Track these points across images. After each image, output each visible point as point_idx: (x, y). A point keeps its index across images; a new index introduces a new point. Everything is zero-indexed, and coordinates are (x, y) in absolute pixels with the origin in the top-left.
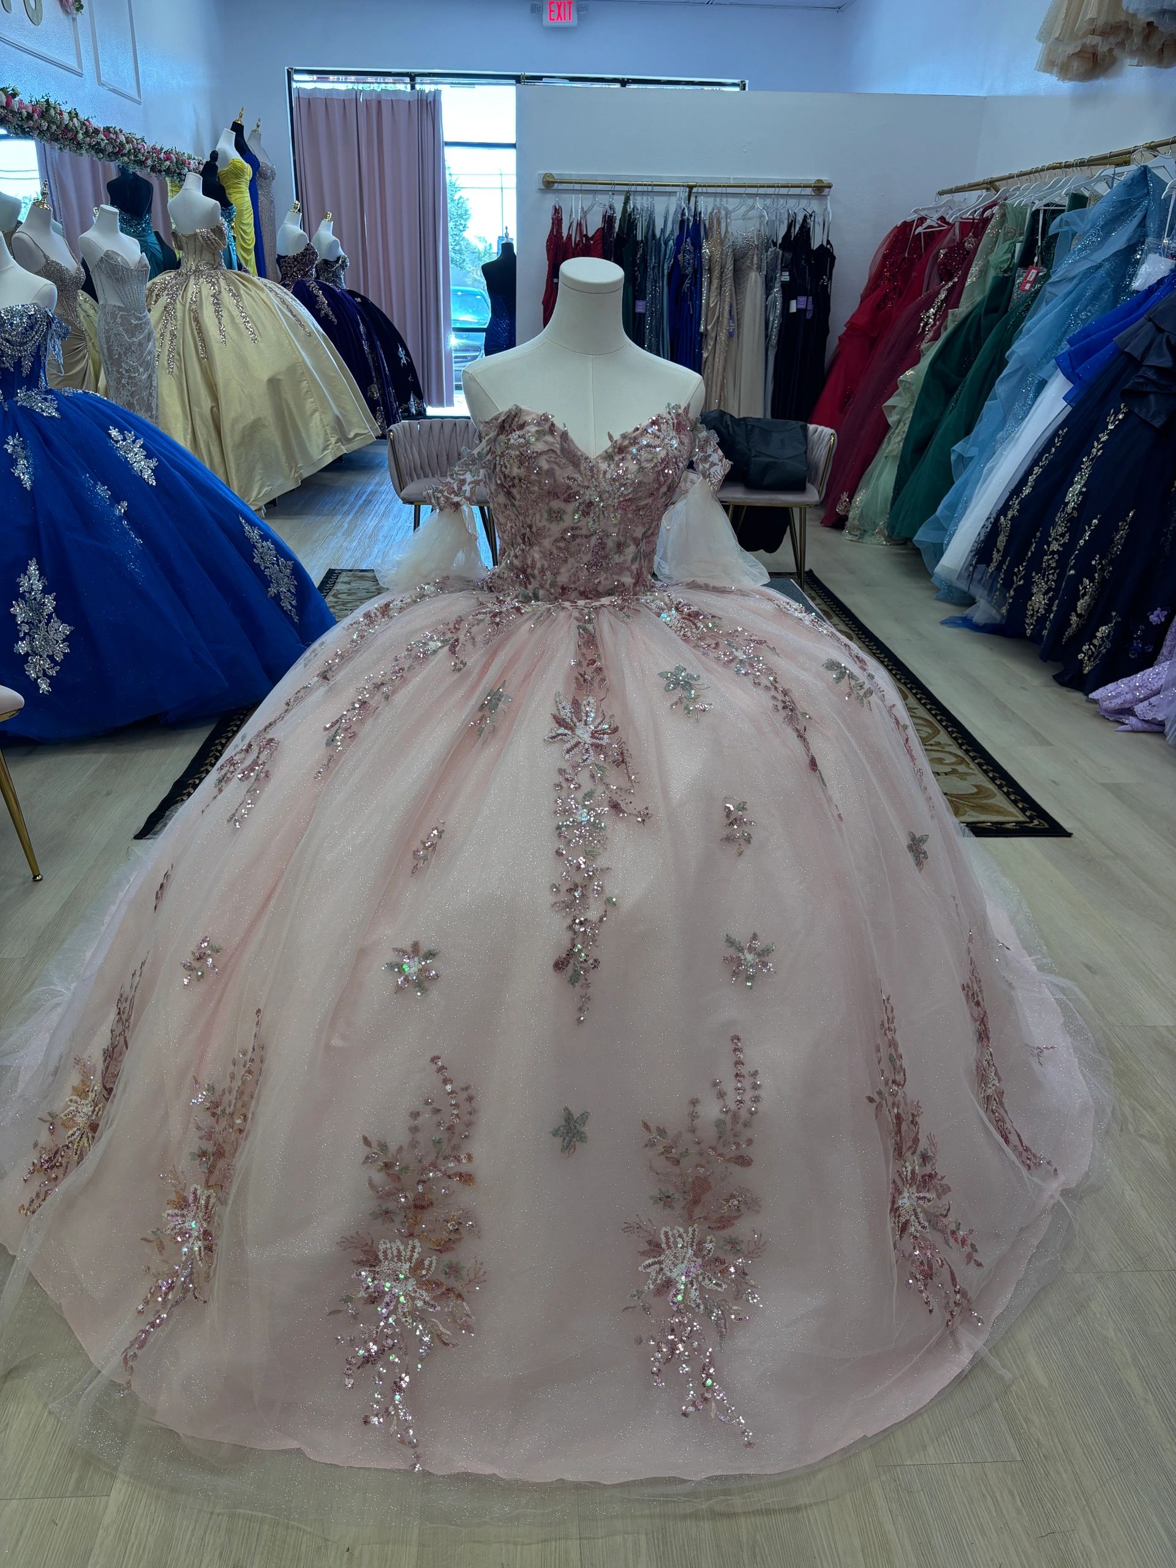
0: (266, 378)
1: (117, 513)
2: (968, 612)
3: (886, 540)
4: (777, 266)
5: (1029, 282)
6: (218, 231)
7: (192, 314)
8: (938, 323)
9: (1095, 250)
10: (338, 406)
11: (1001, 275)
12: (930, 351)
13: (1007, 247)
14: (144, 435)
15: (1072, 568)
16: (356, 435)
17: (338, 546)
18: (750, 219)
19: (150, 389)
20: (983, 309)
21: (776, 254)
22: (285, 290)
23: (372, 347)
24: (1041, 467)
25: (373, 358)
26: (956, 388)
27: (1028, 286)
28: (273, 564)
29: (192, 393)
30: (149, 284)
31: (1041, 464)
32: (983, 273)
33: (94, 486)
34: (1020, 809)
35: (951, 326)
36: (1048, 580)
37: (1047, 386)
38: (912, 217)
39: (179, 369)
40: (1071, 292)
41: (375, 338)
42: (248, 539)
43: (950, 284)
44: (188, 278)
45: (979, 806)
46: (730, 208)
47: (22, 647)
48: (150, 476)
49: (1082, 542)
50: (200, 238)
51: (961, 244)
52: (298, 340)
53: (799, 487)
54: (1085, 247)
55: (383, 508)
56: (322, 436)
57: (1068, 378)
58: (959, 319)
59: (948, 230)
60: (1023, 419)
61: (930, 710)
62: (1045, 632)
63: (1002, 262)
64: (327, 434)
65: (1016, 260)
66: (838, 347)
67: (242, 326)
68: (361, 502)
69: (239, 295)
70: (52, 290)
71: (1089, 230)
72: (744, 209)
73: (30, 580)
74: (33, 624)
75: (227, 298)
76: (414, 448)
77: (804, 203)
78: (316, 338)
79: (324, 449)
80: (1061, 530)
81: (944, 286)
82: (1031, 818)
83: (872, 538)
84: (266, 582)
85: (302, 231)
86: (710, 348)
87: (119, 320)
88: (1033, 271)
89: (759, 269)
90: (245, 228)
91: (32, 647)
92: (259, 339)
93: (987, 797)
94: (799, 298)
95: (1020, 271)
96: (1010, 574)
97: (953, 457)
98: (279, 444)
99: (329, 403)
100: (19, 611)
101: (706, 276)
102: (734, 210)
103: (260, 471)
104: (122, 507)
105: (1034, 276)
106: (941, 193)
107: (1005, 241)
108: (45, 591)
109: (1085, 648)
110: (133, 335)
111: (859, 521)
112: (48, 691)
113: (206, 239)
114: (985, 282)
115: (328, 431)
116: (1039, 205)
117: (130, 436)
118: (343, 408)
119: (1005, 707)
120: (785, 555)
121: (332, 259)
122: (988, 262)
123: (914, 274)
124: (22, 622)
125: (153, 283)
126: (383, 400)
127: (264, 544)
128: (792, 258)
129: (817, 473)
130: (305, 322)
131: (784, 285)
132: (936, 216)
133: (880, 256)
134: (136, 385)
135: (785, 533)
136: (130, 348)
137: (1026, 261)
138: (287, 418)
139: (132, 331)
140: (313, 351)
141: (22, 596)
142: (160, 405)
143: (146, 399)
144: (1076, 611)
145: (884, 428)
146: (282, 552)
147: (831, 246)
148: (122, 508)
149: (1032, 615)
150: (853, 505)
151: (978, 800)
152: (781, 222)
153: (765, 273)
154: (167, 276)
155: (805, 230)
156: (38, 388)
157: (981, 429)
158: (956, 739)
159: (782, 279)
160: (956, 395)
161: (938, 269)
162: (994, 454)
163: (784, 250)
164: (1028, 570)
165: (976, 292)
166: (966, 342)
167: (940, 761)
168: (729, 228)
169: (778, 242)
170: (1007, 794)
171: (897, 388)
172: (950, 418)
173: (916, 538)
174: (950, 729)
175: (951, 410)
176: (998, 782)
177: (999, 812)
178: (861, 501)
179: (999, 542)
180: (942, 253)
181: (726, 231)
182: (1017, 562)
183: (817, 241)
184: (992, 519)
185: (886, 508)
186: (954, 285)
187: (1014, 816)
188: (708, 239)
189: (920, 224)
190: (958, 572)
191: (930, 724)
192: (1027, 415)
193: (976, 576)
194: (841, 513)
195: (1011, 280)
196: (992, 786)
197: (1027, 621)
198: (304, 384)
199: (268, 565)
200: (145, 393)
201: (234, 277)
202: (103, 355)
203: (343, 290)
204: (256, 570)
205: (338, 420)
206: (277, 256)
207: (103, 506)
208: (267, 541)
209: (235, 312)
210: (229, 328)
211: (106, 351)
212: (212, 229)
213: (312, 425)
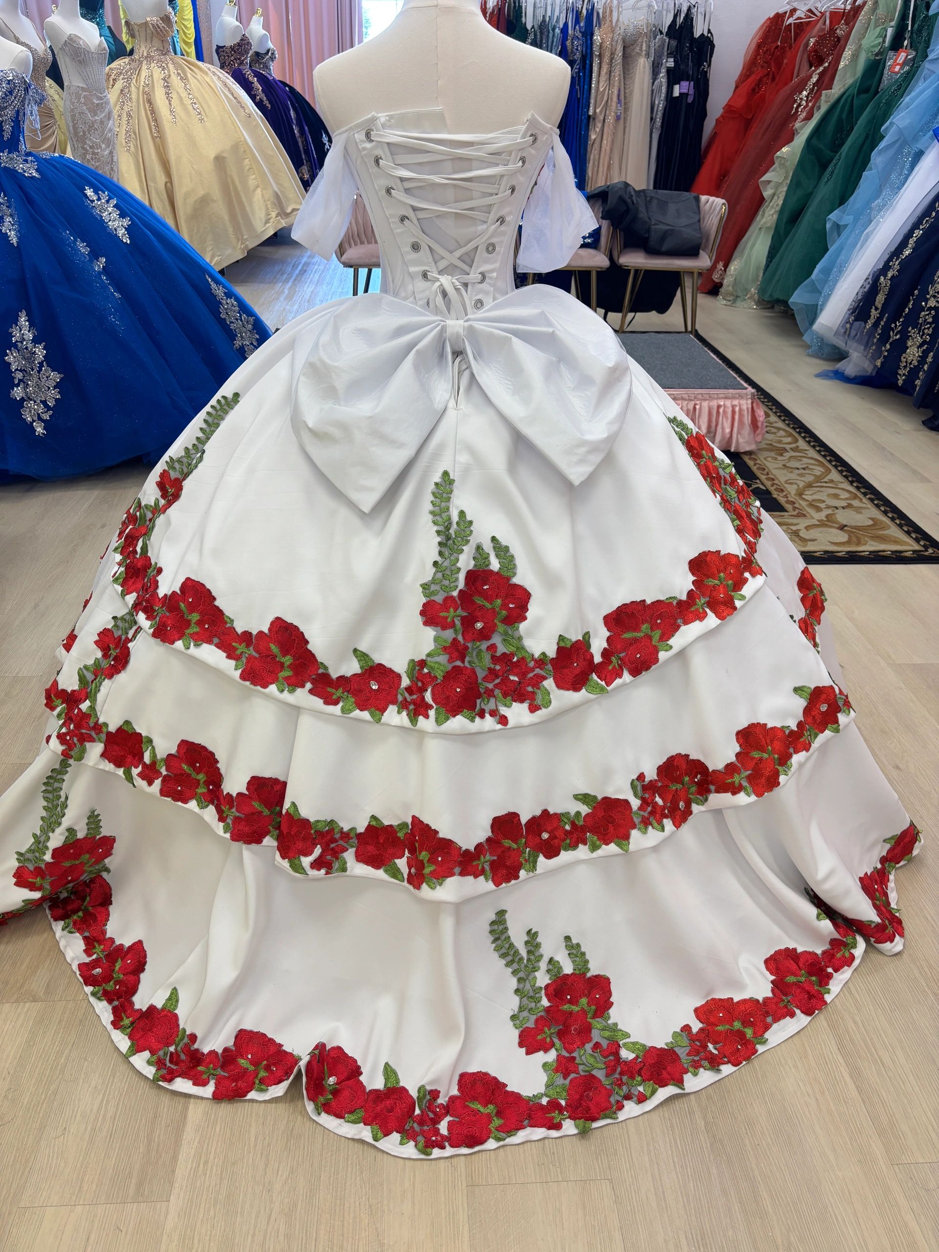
0: (212, 157)
1: (97, 268)
2: (840, 366)
3: (756, 305)
4: (663, 53)
5: (898, 64)
6: (166, 19)
7: (145, 96)
8: (810, 104)
10: (277, 183)
11: (873, 58)
12: (804, 131)
13: (877, 32)
14: (116, 196)
16: (294, 210)
17: (282, 309)
18: (639, 9)
19: (112, 164)
20: (856, 90)
21: (663, 41)
22: (226, 75)
23: (302, 132)
24: (922, 229)
25: (303, 142)
26: (830, 161)
27: (897, 68)
28: (237, 319)
29: (148, 169)
30: (107, 68)
31: (921, 227)
32: (855, 57)
33: (75, 242)
34: (914, 539)
35: (824, 108)
36: (923, 334)
37: (924, 157)
38: (784, 8)
39: (136, 147)
41: (304, 124)
42: (215, 296)
43: (821, 69)
44: (141, 63)
45: (877, 537)
47: (18, 393)
48: (124, 235)
50: (151, 26)
51: (832, 30)
52: (240, 121)
53: (692, 252)
55: (317, 276)
56: (264, 209)
58: (832, 100)
59: (818, 20)
60: (899, 188)
61: (819, 452)
62: (918, 383)
63: (873, 46)
64: (268, 209)
65: (887, 44)
66: (714, 128)
67: (190, 107)
68: (297, 272)
69: (187, 79)
70: (28, 56)
73: (21, 331)
74: (26, 371)
75: (175, 80)
78: (255, 120)
79: (267, 222)
81: (814, 71)
82: (926, 548)
83: (743, 303)
84: (231, 336)
85: (238, 24)
86: (598, 130)
87: (82, 100)
88: (903, 54)
89: (648, 55)
90: (186, 23)
91: (26, 393)
92: (206, 119)
93: (883, 528)
94: (683, 83)
95: (891, 53)
96: (887, 329)
97: (828, 226)
98: (226, 217)
99: (269, 180)
100: (12, 358)
101: (596, 61)
103: (211, 242)
104: (101, 263)
105: (903, 58)
107: (876, 27)
108: (36, 341)
110: (95, 114)
111: (733, 287)
112: (44, 434)
113: (156, 27)
114: (856, 65)
115: (269, 206)
117: (104, 196)
118: (281, 185)
119: (884, 449)
120: (674, 317)
121: (263, 51)
122: (861, 45)
123: (785, 61)
124: (16, 370)
125: (110, 69)
127: (229, 301)
128: (677, 45)
129: (708, 240)
130: (246, 104)
131: (669, 71)
132: (805, 9)
133: (754, 45)
134: (99, 160)
135: (675, 295)
136: (93, 125)
137: (896, 45)
138: (233, 194)
139: (95, 110)
140: (253, 130)
141: (15, 345)
145: (759, 201)
146: (244, 309)
147: (711, 34)
149: (905, 367)
150: (728, 272)
151: (874, 531)
152: (668, 11)
153: (652, 59)
154: (121, 63)
155: (689, 18)
156: (19, 152)
157: (857, 199)
158: (846, 477)
159: (668, 65)
160: (830, 169)
161: (809, 57)
162: (871, 221)
163: (670, 38)
164: (905, 326)
165: (848, 74)
166: (840, 120)
167: (836, 496)
168: (621, 16)
169: (665, 30)
170: (900, 526)
171: (774, 164)
172: (826, 189)
173: (791, 300)
174: (840, 468)
175: (827, 182)
176: (890, 515)
177: (896, 541)
178: (735, 269)
179: (877, 300)
180: (812, 41)
181: (618, 20)
182: (895, 319)
183: (699, 30)
184: (870, 280)
185: (758, 276)
186: (825, 70)
187: (909, 545)
188: (600, 26)
189: (791, 15)
190: (835, 330)
191: (821, 464)
192: (904, 184)
193: (853, 333)
194: (717, 281)
195: (882, 62)
196: (884, 519)
197: (900, 372)
198: (247, 162)
199: (233, 319)
200: (107, 168)
201: (181, 62)
202: (70, 133)
203: (274, 79)
204: (223, 325)
205: (277, 196)
206: (215, 47)
207: (84, 262)
208: (231, 298)
209: (184, 94)
210: (178, 109)
211: (71, 128)
212: (162, 19)
213: (255, 200)
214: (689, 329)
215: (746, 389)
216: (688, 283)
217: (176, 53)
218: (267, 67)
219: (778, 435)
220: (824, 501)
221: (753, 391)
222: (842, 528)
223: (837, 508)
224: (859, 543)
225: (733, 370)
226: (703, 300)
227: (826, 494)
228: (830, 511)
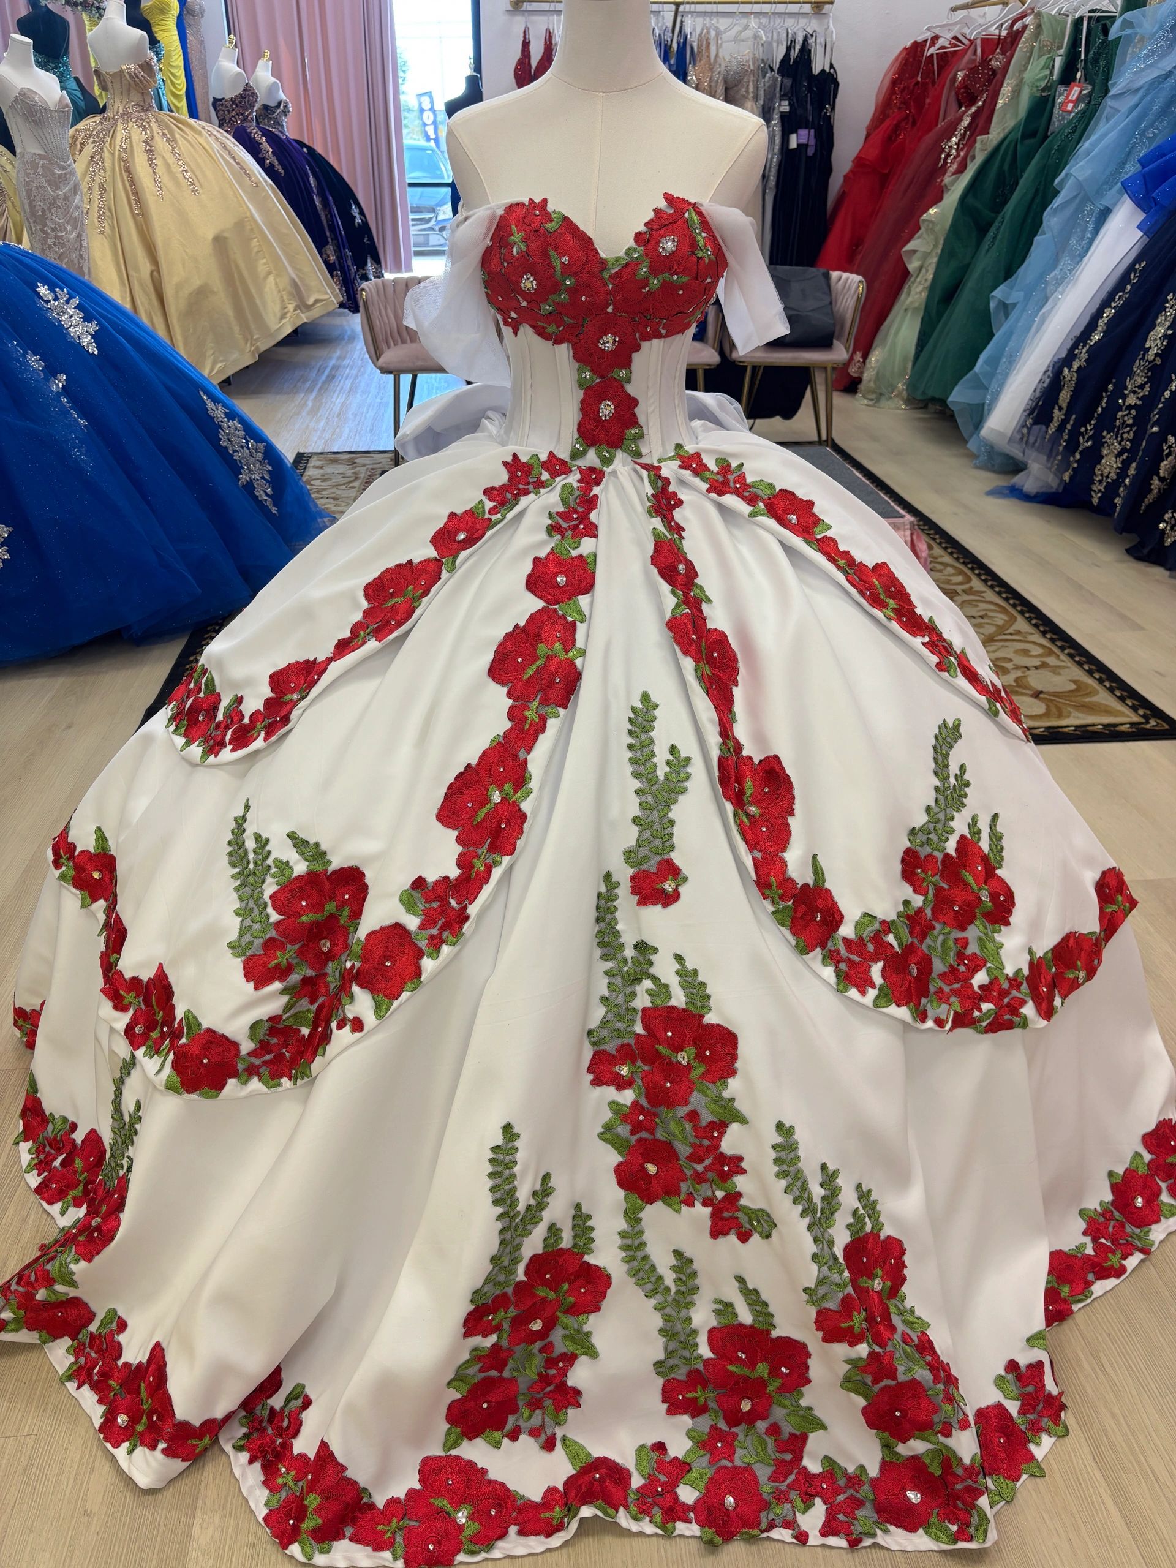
0: (210, 236)
1: (54, 388)
2: (1017, 480)
3: (905, 404)
4: (775, 95)
5: (1071, 101)
6: (147, 67)
7: (122, 163)
8: (962, 154)
9: (1162, 56)
10: (294, 268)
11: (1038, 94)
12: (956, 187)
13: (1043, 63)
14: (78, 293)
15: (1155, 424)
16: (317, 301)
17: (306, 425)
18: (744, 40)
19: (81, 250)
20: (1020, 134)
21: (775, 80)
22: (226, 134)
23: (325, 203)
24: (1114, 308)
25: (326, 216)
26: (990, 224)
27: (1070, 106)
28: (242, 447)
29: (128, 256)
30: (72, 131)
31: (1113, 305)
32: (1016, 93)
33: (24, 355)
34: (1130, 707)
35: (980, 158)
36: (1122, 439)
37: (1111, 216)
38: (924, 35)
39: (112, 227)
40: (1136, 106)
41: (327, 193)
42: (212, 418)
43: (974, 109)
44: (116, 122)
45: (1083, 706)
46: (722, 28)
48: (90, 343)
49: (1167, 394)
50: (127, 76)
51: (985, 62)
52: (244, 191)
53: (824, 342)
54: (1153, 52)
55: (348, 383)
56: (278, 301)
57: (1139, 204)
58: (990, 148)
59: (965, 51)
60: (1082, 256)
61: (999, 593)
62: (1118, 501)
63: (1038, 80)
64: (283, 300)
65: (1055, 77)
66: (842, 186)
67: (180, 176)
68: (324, 378)
69: (175, 140)
71: (1157, 32)
72: (737, 29)
75: (160, 143)
76: (389, 311)
77: (803, 22)
78: (264, 190)
79: (283, 317)
80: (1140, 380)
81: (965, 112)
82: (1146, 718)
83: (889, 402)
84: (235, 468)
85: (240, 70)
87: (40, 170)
88: (1076, 88)
89: (756, 98)
90: (174, 71)
92: (200, 190)
93: (1089, 694)
94: (801, 131)
95: (1061, 88)
96: (1075, 435)
97: (992, 305)
98: (230, 313)
99: (284, 265)
102: (726, 31)
103: (212, 344)
105: (1077, 94)
106: (954, 9)
107: (1040, 56)
109: (1167, 516)
110: (57, 188)
111: (875, 382)
113: (134, 77)
114: (1018, 104)
115: (285, 297)
116: (1083, 11)
117: (63, 294)
118: (299, 270)
119: (1080, 587)
120: (803, 423)
121: (273, 104)
122: (1022, 79)
123: (928, 101)
125: (76, 130)
126: (340, 264)
127: (231, 423)
128: (792, 85)
129: (843, 327)
130: (252, 171)
131: (783, 116)
132: (949, 35)
133: (888, 82)
134: (63, 246)
135: (803, 395)
136: (55, 202)
137: (1067, 77)
138: (238, 283)
139: (57, 182)
140: (262, 204)
142: (92, 270)
143: (76, 261)
144: (1158, 474)
145: (904, 275)
146: (251, 432)
147: (835, 69)
148: (59, 382)
149: (1101, 481)
150: (868, 365)
151: (1078, 699)
152: (779, 42)
153: (762, 102)
154: (90, 123)
155: (805, 50)
157: (1028, 271)
158: (1036, 626)
159: (782, 109)
160: (991, 234)
161: (957, 94)
162: (1047, 299)
163: (783, 76)
164: (1098, 430)
165: (1008, 116)
166: (1001, 174)
167: (1026, 652)
168: (720, 50)
169: (776, 66)
170: (1111, 690)
171: (919, 228)
172: (987, 259)
173: (950, 399)
174: (1027, 615)
175: (988, 251)
176: (1097, 676)
177: (1108, 711)
178: (877, 361)
179: (1061, 398)
180: (960, 75)
181: (717, 55)
182: (1084, 420)
183: (819, 64)
184: (1049, 373)
185: (905, 368)
186: (979, 109)
187: (1125, 716)
188: (695, 63)
189: (933, 44)
190: (1009, 435)
191: (1003, 610)
192: (1087, 251)
193: (1032, 439)
194: (855, 375)
195: (1051, 99)
196: (1090, 681)
197: (1094, 488)
198: (255, 242)
199: (237, 448)
200: (75, 256)
201: (167, 119)
202: (25, 212)
203: (287, 138)
204: (224, 454)
205: (294, 284)
206: (211, 100)
207: (36, 381)
208: (233, 420)
209: (171, 160)
210: (165, 179)
211: (27, 207)
212: (141, 66)
213: (267, 289)
214: (824, 437)
215: (902, 516)
216: (819, 379)
217: (161, 108)
218: (278, 123)
219: (946, 572)
220: (1011, 660)
221: (912, 519)
222: (1037, 695)
223: (1027, 668)
224: (1060, 716)
225: (886, 494)
226: (840, 400)
227: (1013, 650)
228: (1019, 673)
